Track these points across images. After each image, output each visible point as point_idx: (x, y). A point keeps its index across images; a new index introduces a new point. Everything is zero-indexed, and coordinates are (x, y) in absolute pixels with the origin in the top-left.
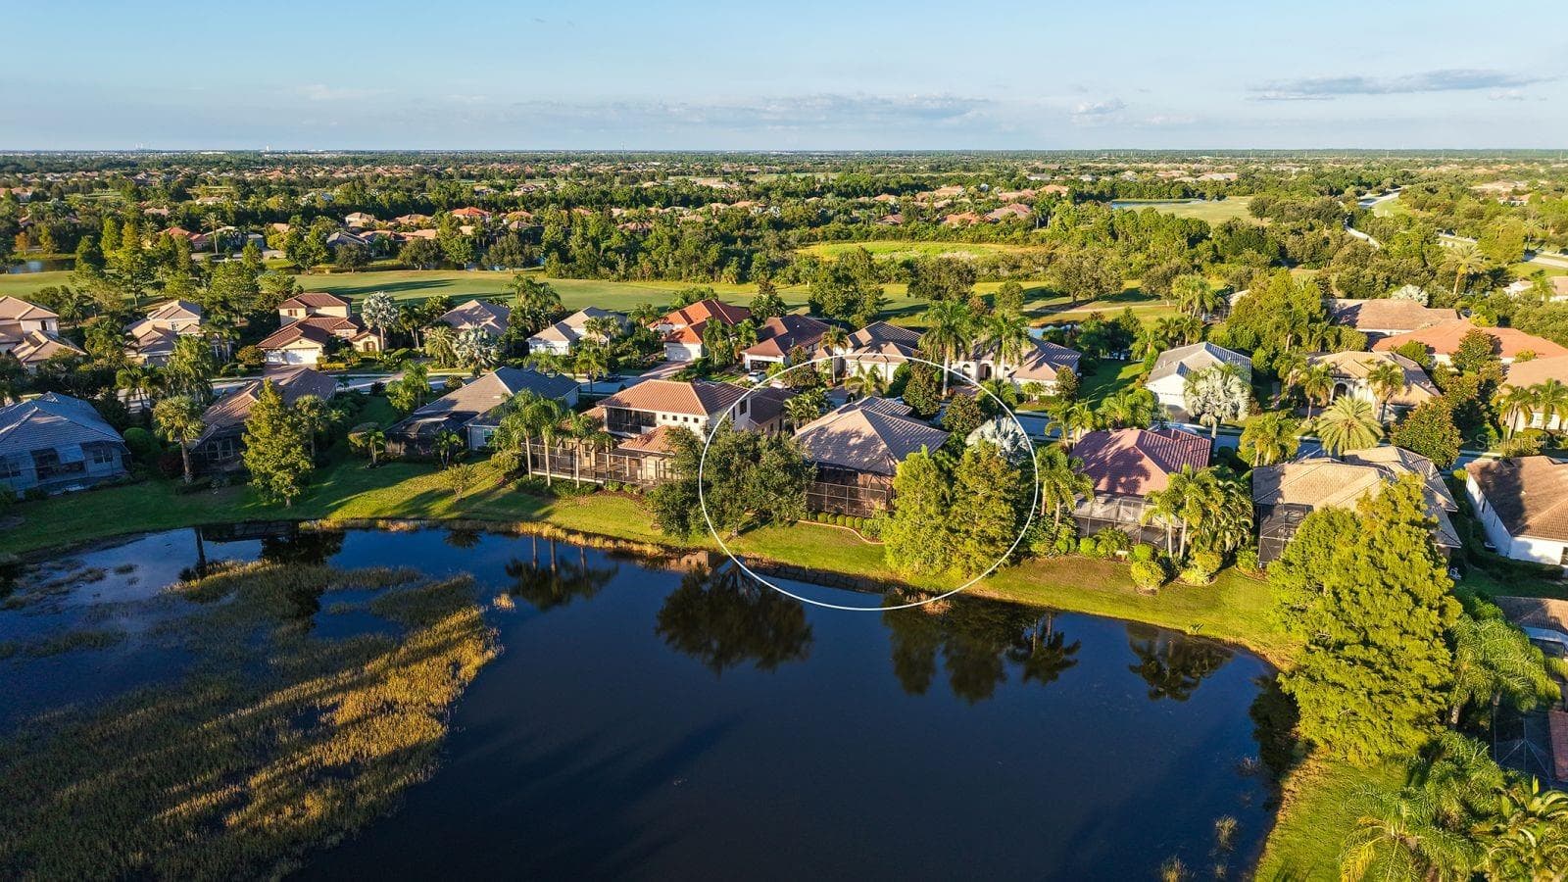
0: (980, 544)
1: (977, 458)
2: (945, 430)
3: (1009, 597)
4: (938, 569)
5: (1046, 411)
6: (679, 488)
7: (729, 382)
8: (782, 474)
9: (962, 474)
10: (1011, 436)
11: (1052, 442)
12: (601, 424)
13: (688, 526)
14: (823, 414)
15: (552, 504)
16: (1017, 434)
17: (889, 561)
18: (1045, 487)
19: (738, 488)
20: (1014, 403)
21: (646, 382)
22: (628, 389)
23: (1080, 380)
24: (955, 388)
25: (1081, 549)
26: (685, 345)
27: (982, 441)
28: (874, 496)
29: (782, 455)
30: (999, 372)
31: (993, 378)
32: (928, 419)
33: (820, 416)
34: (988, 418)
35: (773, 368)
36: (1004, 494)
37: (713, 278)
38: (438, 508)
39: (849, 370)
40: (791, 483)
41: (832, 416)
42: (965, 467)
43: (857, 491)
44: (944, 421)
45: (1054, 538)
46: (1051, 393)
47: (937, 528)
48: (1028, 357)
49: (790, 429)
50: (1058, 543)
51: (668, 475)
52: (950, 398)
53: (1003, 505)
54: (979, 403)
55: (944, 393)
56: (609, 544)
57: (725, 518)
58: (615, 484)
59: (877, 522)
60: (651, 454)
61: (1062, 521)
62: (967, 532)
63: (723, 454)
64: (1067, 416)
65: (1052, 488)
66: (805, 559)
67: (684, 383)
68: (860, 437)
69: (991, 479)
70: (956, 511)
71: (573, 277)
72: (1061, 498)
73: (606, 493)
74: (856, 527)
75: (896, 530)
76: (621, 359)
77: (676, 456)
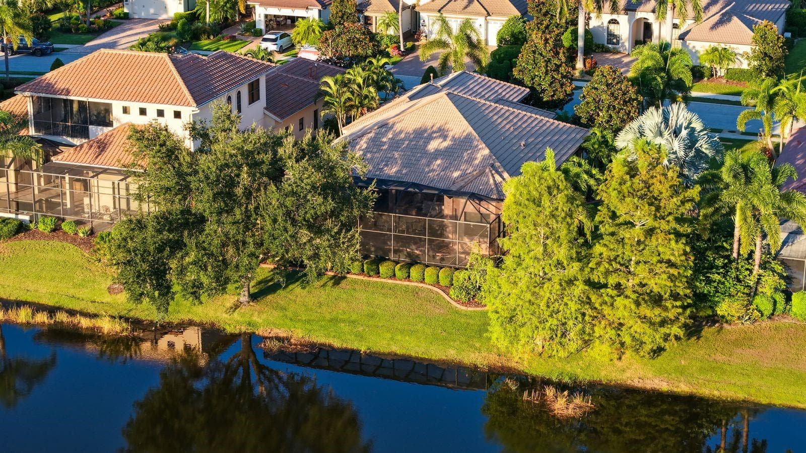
0: (638, 304)
1: (632, 171)
2: (581, 125)
3: (683, 388)
4: (573, 347)
5: (739, 94)
6: (151, 225)
7: (230, 51)
8: (320, 200)
9: (609, 195)
10: (684, 133)
11: (749, 141)
12: (24, 123)
13: (169, 287)
14: (385, 100)
16: (693, 129)
17: (494, 337)
18: (738, 213)
19: (248, 224)
20: (688, 79)
21: (96, 54)
22: (66, 67)
23: (789, 44)
24: (597, 57)
25: (794, 309)
27: (640, 142)
28: (469, 232)
29: (319, 168)
30: (663, 31)
31: (655, 41)
32: (554, 107)
33: (381, 105)
34: (650, 104)
35: (301, 26)
36: (674, 225)
39: (426, 29)
40: (334, 214)
41: (400, 103)
42: (614, 184)
43: (443, 227)
44: (581, 110)
45: (753, 293)
46: (745, 66)
47: (571, 282)
48: (707, 8)
49: (332, 127)
50: (758, 300)
51: (134, 205)
52: (588, 73)
53: (673, 243)
54: (634, 81)
55: (579, 65)
56: (42, 318)
57: (229, 273)
58: (48, 220)
59: (476, 276)
60: (104, 171)
61: (764, 266)
62: (618, 286)
63: (221, 168)
64: (771, 101)
65: (749, 214)
66: (360, 337)
67: (157, 55)
68: (445, 137)
69: (654, 202)
70: (601, 254)
72: (763, 231)
73: (35, 235)
74: (442, 283)
75: (506, 288)
76: (54, 18)
77: (146, 174)
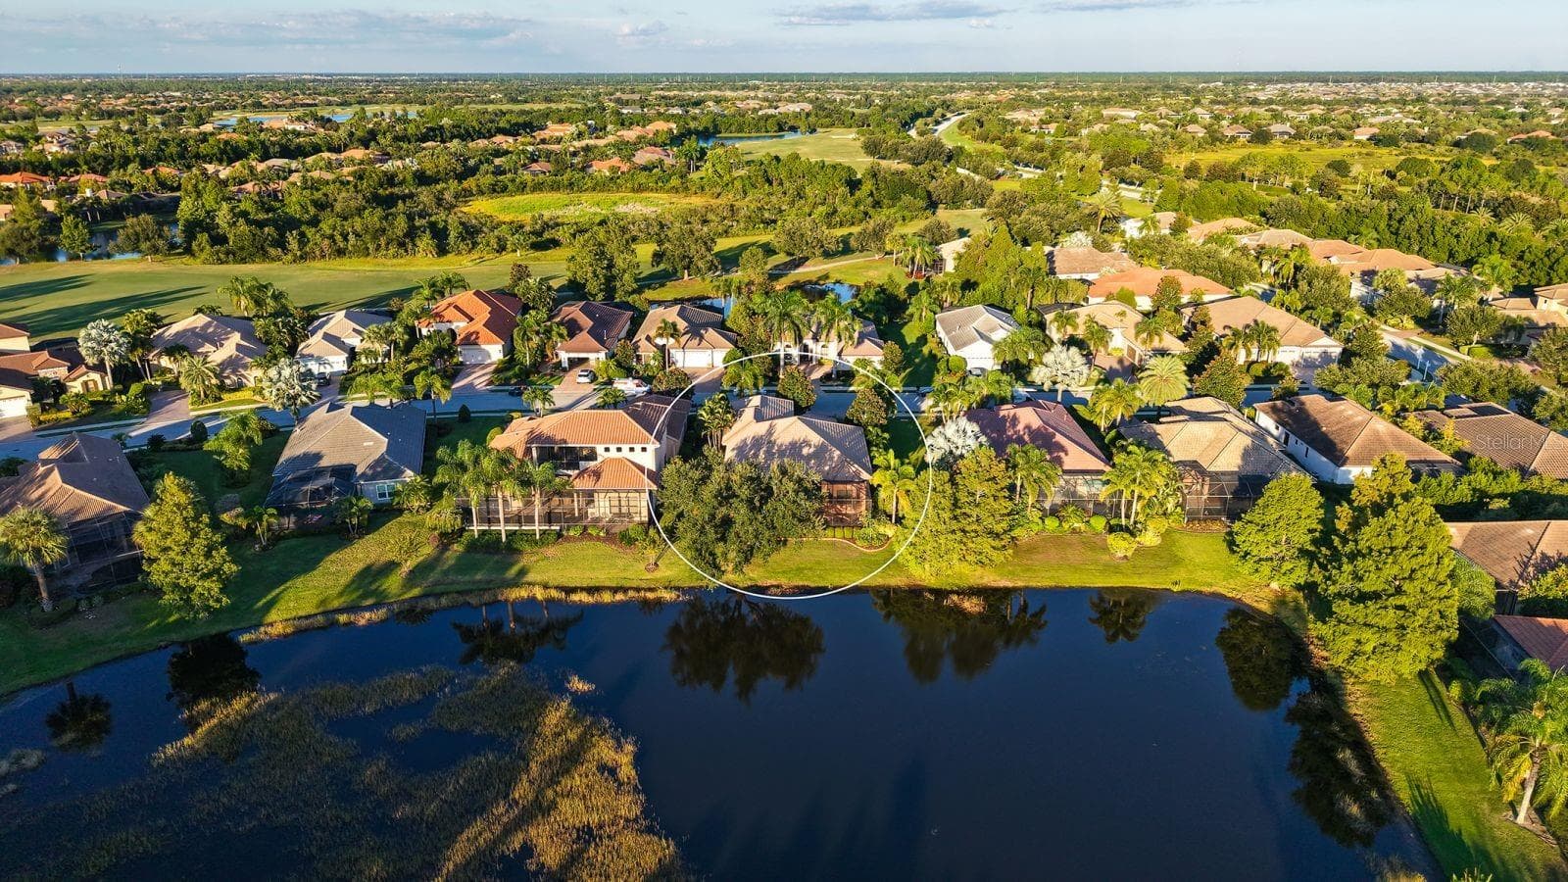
15: (517, 562)
25: (1048, 527)
26: (483, 346)
37: (406, 251)
38: (393, 584)
42: (971, 473)
44: (850, 415)
46: (879, 367)
50: (1031, 525)
58: (577, 528)
59: (870, 530)
68: (810, 446)
71: (236, 262)
73: (568, 539)
74: (848, 537)
